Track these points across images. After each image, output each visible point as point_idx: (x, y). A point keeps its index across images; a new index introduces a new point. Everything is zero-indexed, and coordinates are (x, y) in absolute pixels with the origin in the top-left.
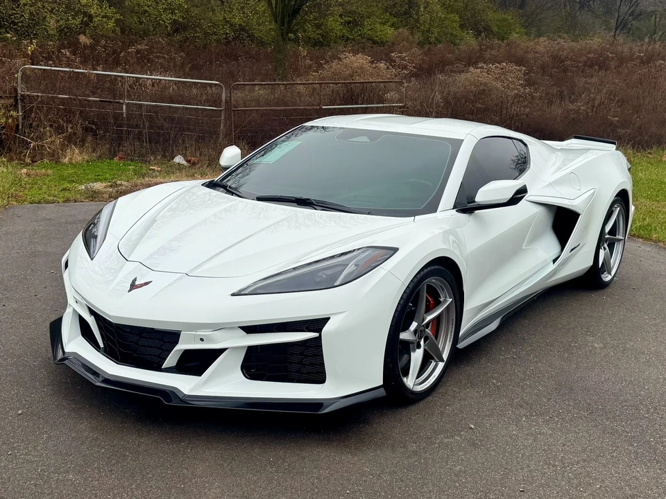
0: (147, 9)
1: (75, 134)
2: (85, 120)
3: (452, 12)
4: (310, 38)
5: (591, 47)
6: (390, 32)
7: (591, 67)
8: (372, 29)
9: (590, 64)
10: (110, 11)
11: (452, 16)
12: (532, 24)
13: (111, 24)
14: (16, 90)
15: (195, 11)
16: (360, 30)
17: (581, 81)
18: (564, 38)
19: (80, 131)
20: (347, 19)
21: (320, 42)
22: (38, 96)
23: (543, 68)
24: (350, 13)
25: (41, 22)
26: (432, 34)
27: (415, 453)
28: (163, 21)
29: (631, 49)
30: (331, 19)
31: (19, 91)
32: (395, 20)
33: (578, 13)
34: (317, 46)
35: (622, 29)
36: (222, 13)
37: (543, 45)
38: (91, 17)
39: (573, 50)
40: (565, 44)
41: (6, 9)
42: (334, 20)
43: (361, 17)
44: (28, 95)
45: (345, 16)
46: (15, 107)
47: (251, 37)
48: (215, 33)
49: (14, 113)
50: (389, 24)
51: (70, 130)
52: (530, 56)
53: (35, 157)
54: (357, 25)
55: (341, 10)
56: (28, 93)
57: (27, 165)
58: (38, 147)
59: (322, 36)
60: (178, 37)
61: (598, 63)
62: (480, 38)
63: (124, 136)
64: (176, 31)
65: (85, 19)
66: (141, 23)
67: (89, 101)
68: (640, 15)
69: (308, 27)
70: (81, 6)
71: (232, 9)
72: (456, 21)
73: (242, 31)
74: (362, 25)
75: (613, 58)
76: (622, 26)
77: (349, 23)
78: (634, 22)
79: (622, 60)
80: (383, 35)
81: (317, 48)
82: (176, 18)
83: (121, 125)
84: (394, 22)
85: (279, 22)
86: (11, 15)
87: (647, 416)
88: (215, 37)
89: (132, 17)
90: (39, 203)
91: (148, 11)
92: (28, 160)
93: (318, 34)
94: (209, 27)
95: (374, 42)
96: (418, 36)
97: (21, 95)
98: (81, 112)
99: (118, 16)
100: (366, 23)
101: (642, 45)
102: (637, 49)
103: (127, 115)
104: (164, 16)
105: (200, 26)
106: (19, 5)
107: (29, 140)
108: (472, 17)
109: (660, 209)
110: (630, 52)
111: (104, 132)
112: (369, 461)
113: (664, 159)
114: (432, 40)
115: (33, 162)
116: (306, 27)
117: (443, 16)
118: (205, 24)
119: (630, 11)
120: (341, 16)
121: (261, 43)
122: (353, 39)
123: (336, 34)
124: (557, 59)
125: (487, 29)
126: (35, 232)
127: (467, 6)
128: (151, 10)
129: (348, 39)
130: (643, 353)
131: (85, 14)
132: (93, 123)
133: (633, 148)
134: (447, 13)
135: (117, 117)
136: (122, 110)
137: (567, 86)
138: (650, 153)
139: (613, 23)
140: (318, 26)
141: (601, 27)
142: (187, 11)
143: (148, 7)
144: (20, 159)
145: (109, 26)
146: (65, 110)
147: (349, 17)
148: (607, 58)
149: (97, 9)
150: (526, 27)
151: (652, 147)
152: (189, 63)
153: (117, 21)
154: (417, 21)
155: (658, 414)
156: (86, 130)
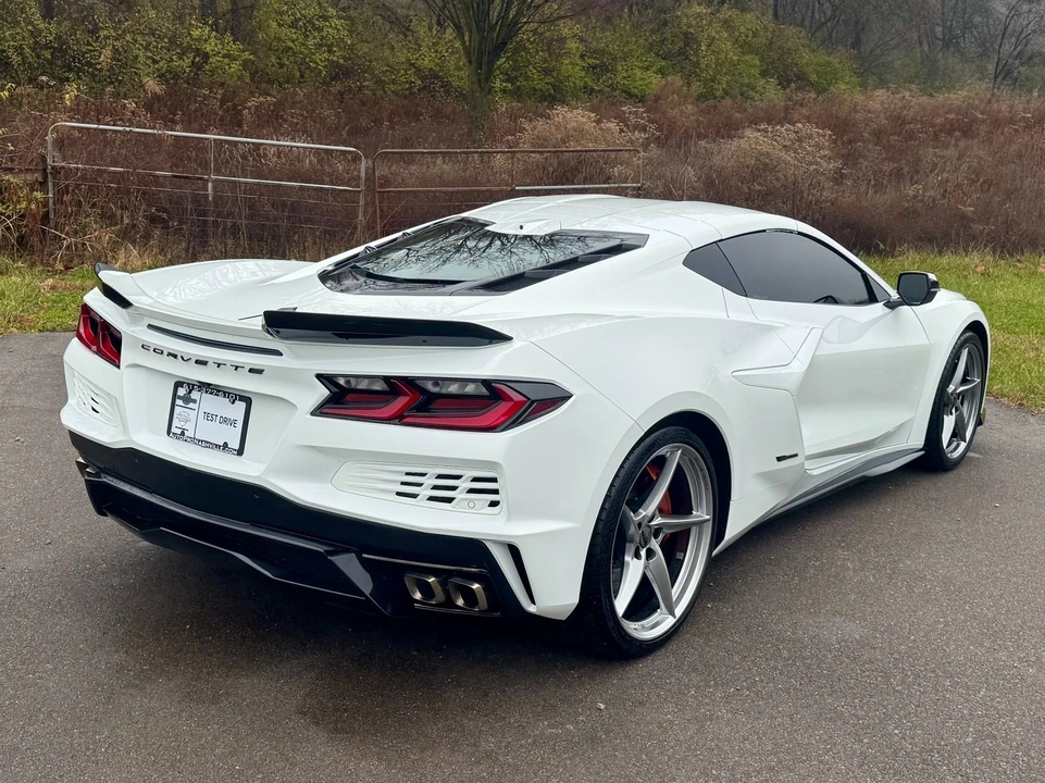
0: (291, 44)
1: (134, 226)
2: (149, 205)
3: (750, 52)
4: (535, 90)
5: (952, 104)
6: (655, 81)
7: (950, 132)
8: (629, 77)
9: (950, 128)
10: (234, 48)
11: (747, 57)
12: (870, 71)
13: (235, 66)
14: (44, 159)
15: (364, 48)
16: (611, 78)
17: (929, 154)
18: (911, 91)
19: (141, 221)
20: (591, 61)
21: (550, 95)
22: (77, 169)
23: (878, 135)
24: (597, 53)
25: (129, 63)
26: (719, 84)
27: (488, 755)
28: (316, 63)
29: (1011, 107)
30: (567, 62)
31: (49, 161)
32: (663, 63)
33: (940, 55)
34: (545, 100)
35: (1004, 79)
36: (405, 51)
37: (880, 100)
38: (206, 56)
39: (924, 109)
40: (913, 100)
41: (78, 43)
42: (571, 63)
43: (613, 59)
44: (63, 167)
45: (589, 58)
46: (43, 184)
47: (447, 87)
48: (394, 82)
49: (38, 195)
50: (654, 68)
51: (126, 221)
52: (859, 116)
53: (71, 261)
54: (607, 70)
55: (582, 48)
56: (63, 164)
57: (55, 272)
58: (76, 245)
59: (554, 87)
60: (337, 87)
61: (962, 127)
62: (788, 90)
63: (210, 230)
64: (335, 78)
65: (197, 59)
66: (282, 66)
67: (158, 177)
68: (1030, 58)
69: (532, 72)
70: (192, 39)
71: (420, 46)
72: (755, 66)
73: (433, 80)
74: (614, 71)
75: (983, 121)
76: (1004, 74)
77: (594, 68)
78: (1022, 69)
79: (997, 123)
80: (646, 85)
81: (546, 104)
82: (335, 59)
83: (205, 214)
84: (662, 67)
85: (474, 64)
86: (85, 53)
87: (900, 688)
88: (393, 87)
89: (268, 57)
90: (54, 330)
91: (292, 48)
92: (60, 266)
93: (547, 83)
94: (383, 72)
95: (630, 95)
96: (697, 87)
97: (53, 168)
98: (144, 193)
99: (246, 55)
100: (620, 68)
101: (1028, 102)
102: (1021, 107)
103: (214, 198)
104: (317, 57)
105: (370, 70)
106: (98, 38)
107: (63, 236)
108: (779, 59)
109: (1017, 345)
110: (1010, 112)
111: (181, 224)
112: (405, 770)
113: (1040, 270)
114: (718, 93)
115: (67, 268)
116: (529, 73)
117: (735, 58)
118: (379, 68)
119: (1015, 53)
120: (582, 56)
121: (461, 95)
122: (599, 91)
123: (574, 83)
124: (898, 121)
125: (802, 77)
126: (22, 376)
127: (771, 43)
128: (296, 47)
129: (593, 90)
130: (923, 578)
131: (198, 52)
132: (164, 210)
133: (994, 252)
134: (743, 53)
135: (200, 201)
136: (207, 190)
137: (908, 161)
138: (1019, 261)
139: (991, 68)
140: (547, 72)
141: (973, 75)
142: (352, 47)
143: (293, 41)
144: (48, 264)
145: (232, 70)
146: (118, 190)
147: (595, 58)
148: (975, 120)
149: (216, 45)
150: (860, 75)
151: (1023, 253)
152: (346, 124)
153: (245, 64)
154: (697, 64)
155: (919, 684)
156: (153, 220)
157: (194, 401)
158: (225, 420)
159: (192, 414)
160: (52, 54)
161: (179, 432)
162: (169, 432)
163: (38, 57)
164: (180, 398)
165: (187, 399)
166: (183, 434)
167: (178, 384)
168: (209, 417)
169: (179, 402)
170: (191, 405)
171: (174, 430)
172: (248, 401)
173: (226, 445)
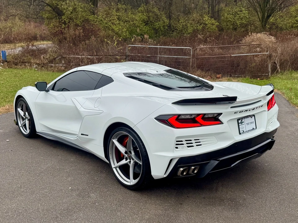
10: (214, 22)
13: (214, 27)
28: (237, 24)
31: (127, 54)
38: (206, 25)
46: (126, 59)
65: (204, 26)
66: (227, 25)
70: (203, 21)
82: (243, 22)
85: (261, 21)
89: (223, 23)
91: (230, 20)
98: (145, 60)
99: (217, 23)
103: (159, 61)
104: (238, 22)
128: (232, 20)
131: (204, 24)
136: (157, 59)
143: (231, 18)
149: (210, 21)
153: (217, 26)
157: (243, 122)
158: (251, 123)
159: (244, 126)
160: (168, 28)
161: (242, 132)
162: (240, 134)
163: (164, 29)
164: (240, 123)
165: (241, 123)
166: (243, 132)
167: (238, 120)
168: (248, 124)
169: (240, 124)
170: (243, 123)
171: (241, 132)
172: (254, 115)
173: (253, 128)
